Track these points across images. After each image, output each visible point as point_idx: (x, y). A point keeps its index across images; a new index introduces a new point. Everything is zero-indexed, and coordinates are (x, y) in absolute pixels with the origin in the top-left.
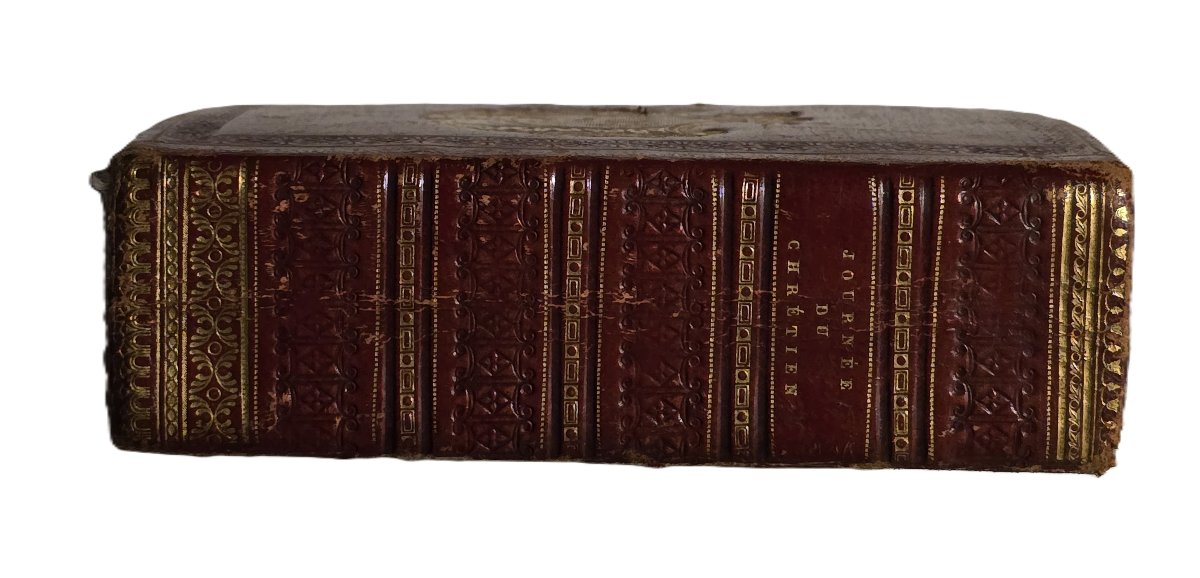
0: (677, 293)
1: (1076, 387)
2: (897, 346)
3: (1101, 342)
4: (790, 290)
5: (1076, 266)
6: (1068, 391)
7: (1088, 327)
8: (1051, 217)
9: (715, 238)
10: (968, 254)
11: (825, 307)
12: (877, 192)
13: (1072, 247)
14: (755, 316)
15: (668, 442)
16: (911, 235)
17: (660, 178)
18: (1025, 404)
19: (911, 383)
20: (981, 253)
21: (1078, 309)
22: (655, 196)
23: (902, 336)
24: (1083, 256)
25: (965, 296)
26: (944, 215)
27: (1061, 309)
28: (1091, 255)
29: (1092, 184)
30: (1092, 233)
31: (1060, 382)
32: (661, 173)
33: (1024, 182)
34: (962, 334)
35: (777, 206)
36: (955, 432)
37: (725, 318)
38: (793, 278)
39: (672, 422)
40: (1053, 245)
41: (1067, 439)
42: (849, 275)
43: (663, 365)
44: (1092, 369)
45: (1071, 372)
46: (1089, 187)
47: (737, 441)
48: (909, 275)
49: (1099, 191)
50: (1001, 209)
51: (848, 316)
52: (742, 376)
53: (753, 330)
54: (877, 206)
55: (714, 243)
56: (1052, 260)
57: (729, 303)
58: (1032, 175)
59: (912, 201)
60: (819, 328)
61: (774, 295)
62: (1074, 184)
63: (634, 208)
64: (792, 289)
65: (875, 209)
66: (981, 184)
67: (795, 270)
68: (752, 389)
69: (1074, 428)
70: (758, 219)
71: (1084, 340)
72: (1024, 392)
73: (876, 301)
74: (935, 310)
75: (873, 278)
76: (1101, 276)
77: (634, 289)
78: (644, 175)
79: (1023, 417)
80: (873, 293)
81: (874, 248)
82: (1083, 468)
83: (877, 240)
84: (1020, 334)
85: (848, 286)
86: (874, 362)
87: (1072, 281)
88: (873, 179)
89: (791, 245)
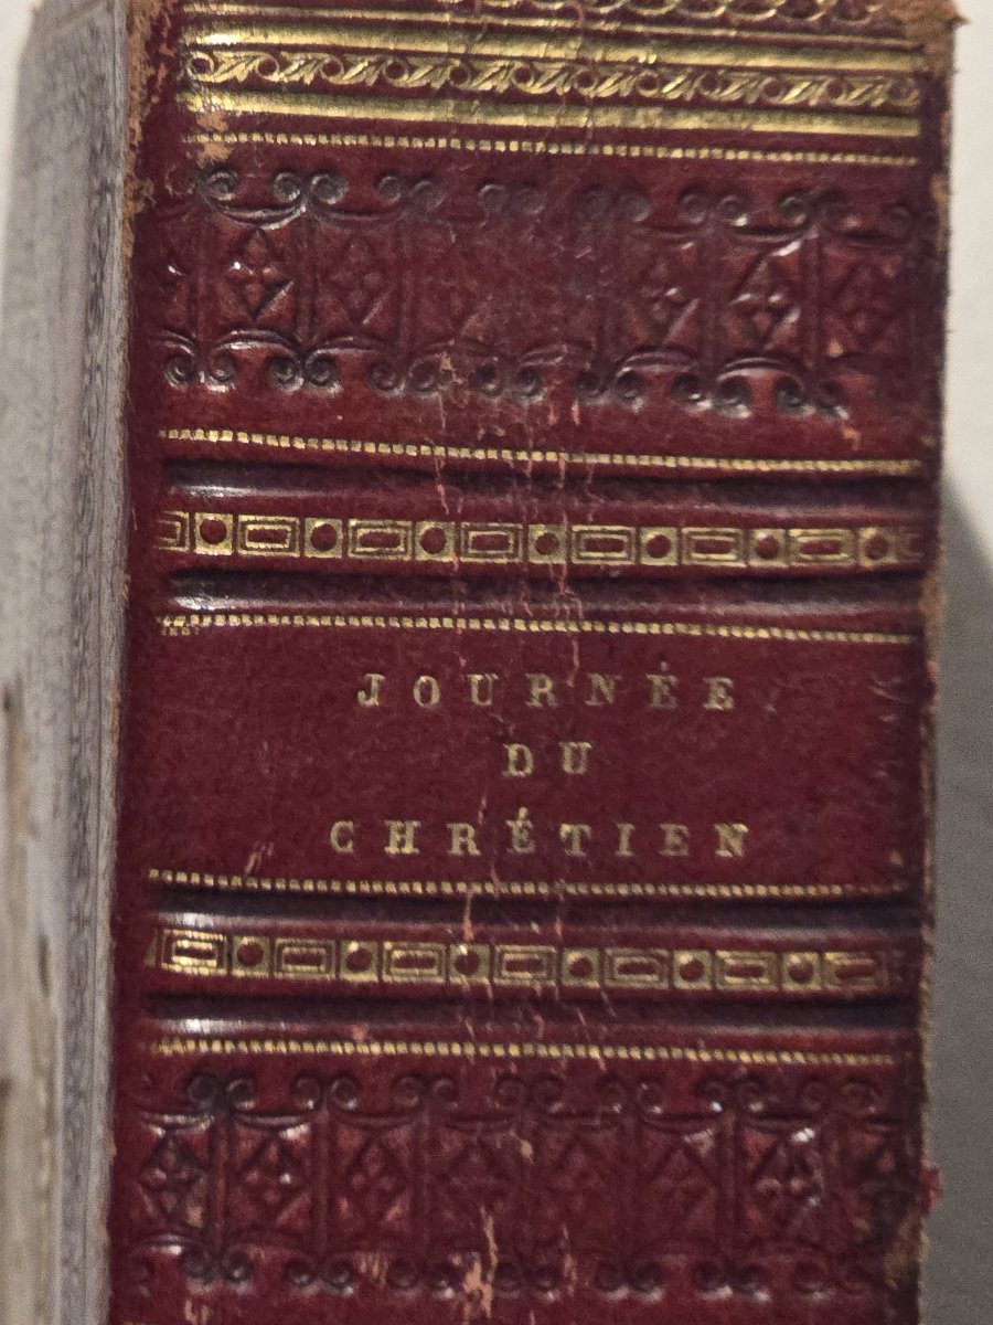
0: (468, 1147)
1: (726, 85)
2: (619, 559)
3: (609, 18)
4: (464, 847)
5: (405, 80)
6: (739, 105)
7: (569, 50)
8: (274, 147)
9: (321, 1047)
10: (369, 367)
11: (513, 751)
12: (200, 611)
13: (356, 93)
14: (531, 939)
15: (867, 1169)
16: (319, 523)
17: (156, 1190)
18: (773, 220)
19: (714, 520)
20: (371, 333)
21: (523, 76)
22: (208, 1205)
23: (592, 546)
24: (377, 64)
25: (487, 374)
26: (264, 433)
27: (520, 121)
28: (375, 42)
29: (188, 39)
30: (318, 39)
31: (714, 126)
32: (147, 1186)
33: (178, 216)
34: (588, 381)
35: (237, 881)
36: (845, 402)
37: (538, 1018)
38: (433, 837)
39: (813, 1157)
40: (349, 141)
41: (864, 111)
42: (428, 690)
43: (664, 1182)
44: (678, 43)
45: (689, 97)
46: (196, 47)
47: (865, 986)
48: (427, 526)
49: (207, 23)
50: (249, 280)
51: (536, 691)
52: (692, 971)
53: (572, 942)
54: (239, 612)
55: (337, 1048)
56: (390, 143)
57: (502, 1008)
58: (160, 193)
59: (228, 520)
60: (567, 768)
61: (477, 889)
62: (186, 86)
63: (239, 1260)
64: (463, 840)
65: (247, 621)
66: (183, 332)
67: (410, 834)
68: (731, 945)
69: (834, 91)
70: (271, 933)
71: (604, 63)
72: (742, 221)
73: (497, 616)
74: (522, 456)
75: (435, 623)
76: (433, 17)
77: (457, 1260)
78: (150, 1233)
79: (805, 226)
80: (475, 625)
81: (354, 622)
82: (939, 65)
83: (333, 614)
84: (587, 228)
85: (455, 690)
86: (662, 618)
87: (445, 93)
88: (167, 623)
89: (342, 842)
